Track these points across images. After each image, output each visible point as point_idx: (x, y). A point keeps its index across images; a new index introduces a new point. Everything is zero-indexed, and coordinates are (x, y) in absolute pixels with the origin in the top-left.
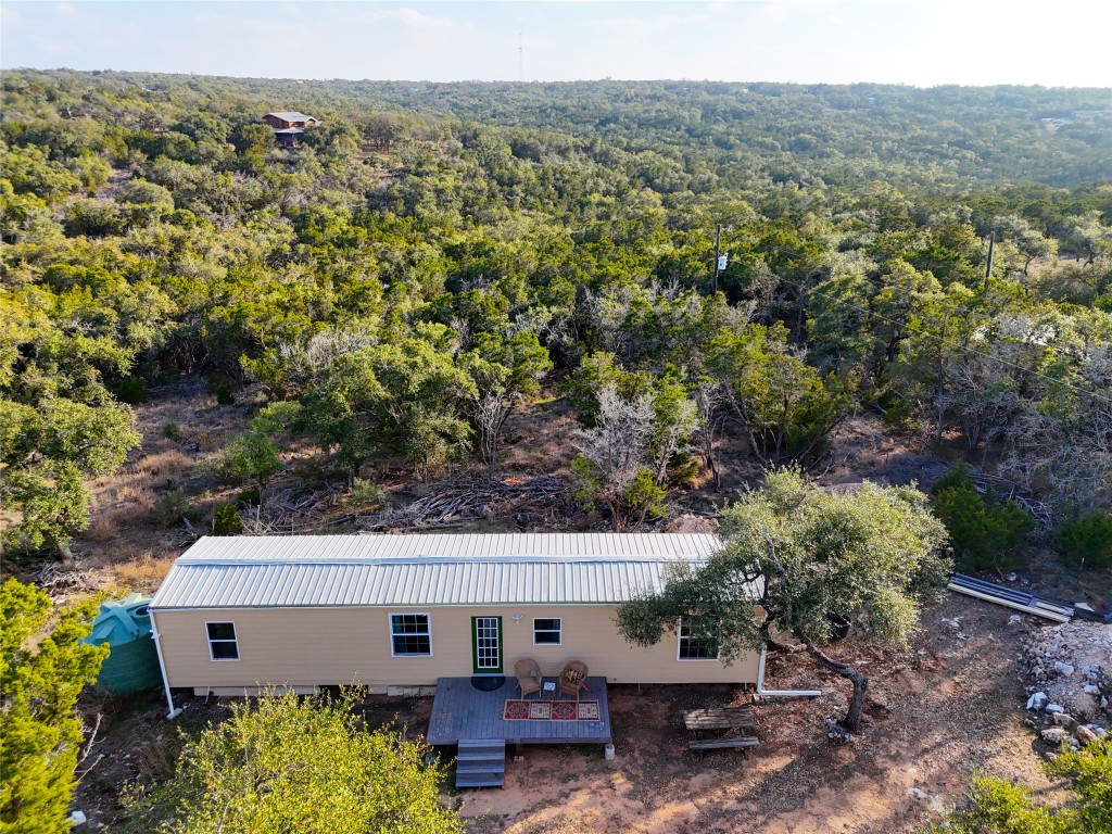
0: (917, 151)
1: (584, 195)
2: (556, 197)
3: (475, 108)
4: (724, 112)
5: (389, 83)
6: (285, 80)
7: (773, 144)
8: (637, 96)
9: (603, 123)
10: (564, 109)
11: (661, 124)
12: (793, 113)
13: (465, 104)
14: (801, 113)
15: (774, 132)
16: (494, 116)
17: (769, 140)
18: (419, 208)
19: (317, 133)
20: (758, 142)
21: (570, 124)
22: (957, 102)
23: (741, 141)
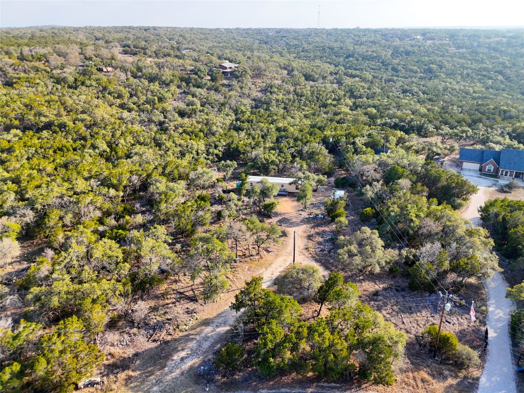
0: (478, 75)
1: (326, 100)
2: (315, 101)
3: (296, 46)
4: (402, 52)
5: (260, 30)
6: (217, 29)
7: (416, 70)
8: (366, 42)
9: (347, 57)
10: (332, 49)
11: (372, 58)
12: (433, 52)
13: (292, 43)
14: (437, 52)
15: (420, 63)
16: (302, 51)
17: (415, 68)
18: (270, 108)
19: (237, 73)
20: (410, 69)
21: (334, 57)
22: (516, 46)
23: (403, 68)
